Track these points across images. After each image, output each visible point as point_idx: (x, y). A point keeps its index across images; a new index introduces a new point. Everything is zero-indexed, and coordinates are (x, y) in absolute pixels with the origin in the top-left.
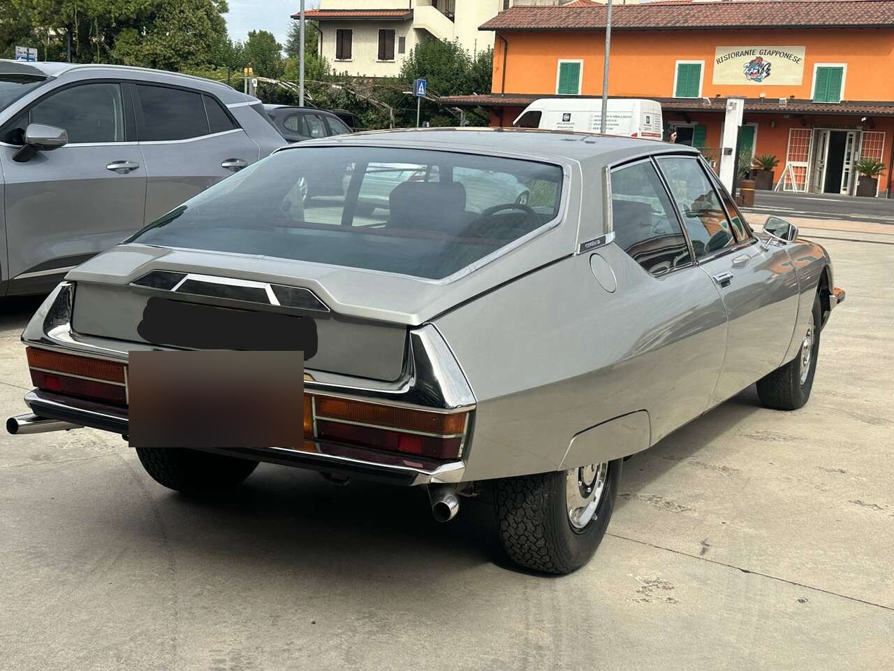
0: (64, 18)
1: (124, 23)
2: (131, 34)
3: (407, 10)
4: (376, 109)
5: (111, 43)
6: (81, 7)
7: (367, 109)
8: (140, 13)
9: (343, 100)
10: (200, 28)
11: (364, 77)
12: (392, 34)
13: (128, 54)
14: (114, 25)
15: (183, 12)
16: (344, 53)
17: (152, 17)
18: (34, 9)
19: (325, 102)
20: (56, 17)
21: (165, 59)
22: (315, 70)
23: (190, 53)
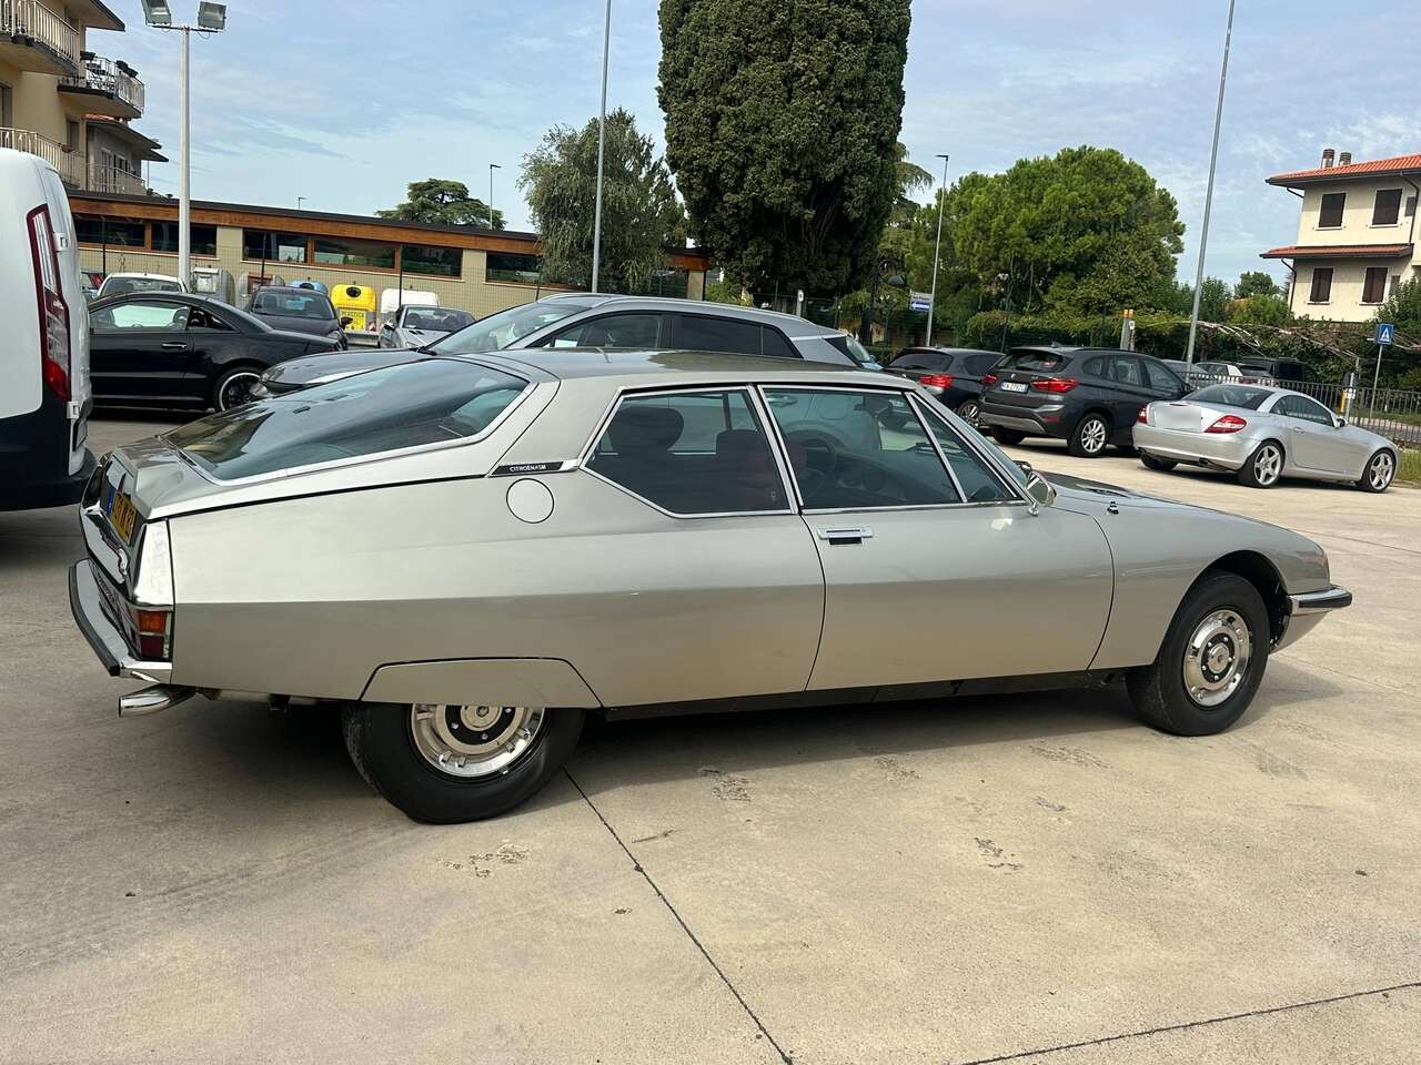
0: (1001, 264)
1: (1059, 268)
2: (1066, 278)
3: (1406, 245)
4: (1338, 358)
5: (1045, 289)
6: (1019, 252)
7: (1327, 358)
8: (1079, 257)
9: (1298, 348)
10: (1143, 270)
11: (1330, 321)
12: (1385, 271)
13: (1061, 299)
14: (1049, 269)
15: (1126, 253)
16: (1320, 295)
17: (1093, 259)
18: (975, 256)
19: (1275, 349)
20: (994, 263)
21: (1099, 303)
22: (1268, 313)
23: (1127, 296)
